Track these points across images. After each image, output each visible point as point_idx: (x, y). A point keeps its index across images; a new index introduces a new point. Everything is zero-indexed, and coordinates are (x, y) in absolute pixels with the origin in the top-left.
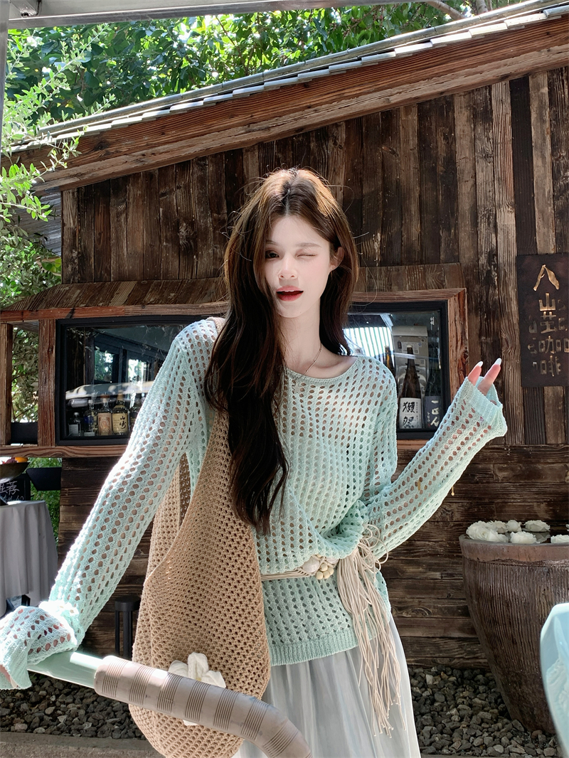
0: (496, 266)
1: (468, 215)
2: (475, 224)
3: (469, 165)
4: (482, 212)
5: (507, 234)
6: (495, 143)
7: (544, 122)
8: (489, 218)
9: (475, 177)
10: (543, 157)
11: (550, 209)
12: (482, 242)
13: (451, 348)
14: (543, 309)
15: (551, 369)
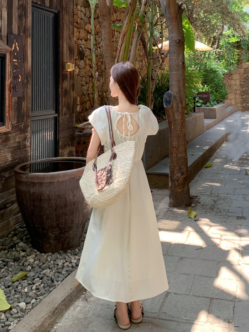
0: (1, 36)
5: (4, 21)
13: (7, 79)
14: (14, 61)
15: (15, 88)
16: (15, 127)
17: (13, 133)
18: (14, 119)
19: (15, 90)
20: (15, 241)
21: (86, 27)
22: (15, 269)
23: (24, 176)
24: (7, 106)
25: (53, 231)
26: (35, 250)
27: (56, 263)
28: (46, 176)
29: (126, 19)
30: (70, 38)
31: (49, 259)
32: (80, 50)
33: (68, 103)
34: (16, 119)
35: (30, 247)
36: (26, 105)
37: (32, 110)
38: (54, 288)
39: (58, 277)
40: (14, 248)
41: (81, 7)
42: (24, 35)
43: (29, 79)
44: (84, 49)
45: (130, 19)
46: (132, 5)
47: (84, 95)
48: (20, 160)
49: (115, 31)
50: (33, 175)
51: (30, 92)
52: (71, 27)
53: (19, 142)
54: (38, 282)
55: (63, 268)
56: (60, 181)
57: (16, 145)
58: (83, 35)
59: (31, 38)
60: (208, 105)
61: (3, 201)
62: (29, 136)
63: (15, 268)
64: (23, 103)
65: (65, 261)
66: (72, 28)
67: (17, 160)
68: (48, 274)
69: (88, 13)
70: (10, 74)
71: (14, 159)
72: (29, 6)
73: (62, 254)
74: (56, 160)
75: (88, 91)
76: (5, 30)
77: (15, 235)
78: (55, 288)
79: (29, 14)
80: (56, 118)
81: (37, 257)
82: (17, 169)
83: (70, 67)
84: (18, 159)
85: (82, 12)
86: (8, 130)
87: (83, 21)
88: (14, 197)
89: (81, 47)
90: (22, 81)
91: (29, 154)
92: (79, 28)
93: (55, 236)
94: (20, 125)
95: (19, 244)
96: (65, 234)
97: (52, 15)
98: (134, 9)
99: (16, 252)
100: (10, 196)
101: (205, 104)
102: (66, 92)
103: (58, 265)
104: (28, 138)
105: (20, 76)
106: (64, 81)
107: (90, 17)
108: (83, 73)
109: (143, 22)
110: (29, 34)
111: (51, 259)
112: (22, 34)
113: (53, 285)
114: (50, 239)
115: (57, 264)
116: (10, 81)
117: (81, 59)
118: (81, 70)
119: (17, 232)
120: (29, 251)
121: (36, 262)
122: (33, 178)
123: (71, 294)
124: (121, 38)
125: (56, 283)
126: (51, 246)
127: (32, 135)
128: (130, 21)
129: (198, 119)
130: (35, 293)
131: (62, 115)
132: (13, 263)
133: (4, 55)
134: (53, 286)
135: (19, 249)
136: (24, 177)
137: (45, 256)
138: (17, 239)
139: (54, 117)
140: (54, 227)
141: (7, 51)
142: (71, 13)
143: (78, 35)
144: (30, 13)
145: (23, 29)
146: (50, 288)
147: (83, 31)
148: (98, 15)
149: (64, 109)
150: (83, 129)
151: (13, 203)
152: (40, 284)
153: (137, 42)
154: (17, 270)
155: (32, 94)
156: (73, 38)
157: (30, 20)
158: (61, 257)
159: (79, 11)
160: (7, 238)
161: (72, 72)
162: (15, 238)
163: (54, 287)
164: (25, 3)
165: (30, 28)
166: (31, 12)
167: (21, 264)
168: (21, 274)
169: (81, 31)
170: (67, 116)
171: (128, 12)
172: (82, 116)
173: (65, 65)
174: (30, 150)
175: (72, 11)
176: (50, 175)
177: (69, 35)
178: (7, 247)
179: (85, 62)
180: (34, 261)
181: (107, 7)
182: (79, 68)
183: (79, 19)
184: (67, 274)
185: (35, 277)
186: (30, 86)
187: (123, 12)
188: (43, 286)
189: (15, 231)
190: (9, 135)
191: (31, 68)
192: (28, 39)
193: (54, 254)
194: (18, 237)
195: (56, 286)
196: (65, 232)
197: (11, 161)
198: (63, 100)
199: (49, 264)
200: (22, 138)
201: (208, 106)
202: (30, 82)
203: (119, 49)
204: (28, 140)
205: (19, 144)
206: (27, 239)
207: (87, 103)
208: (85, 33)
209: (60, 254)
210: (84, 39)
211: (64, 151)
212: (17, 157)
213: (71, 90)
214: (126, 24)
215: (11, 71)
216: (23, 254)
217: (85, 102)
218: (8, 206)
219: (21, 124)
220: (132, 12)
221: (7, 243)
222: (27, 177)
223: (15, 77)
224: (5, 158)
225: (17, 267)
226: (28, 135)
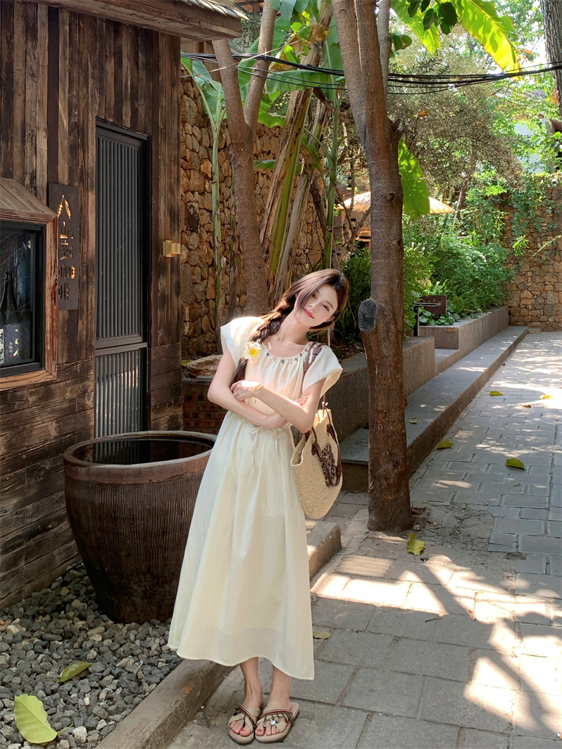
0: (35, 188)
1: (19, 131)
2: (23, 142)
3: (21, 80)
4: (28, 132)
5: (42, 157)
6: (38, 63)
7: (65, 58)
8: (32, 139)
9: (25, 92)
10: (64, 92)
11: (66, 143)
12: (27, 162)
13: (47, 275)
14: (62, 237)
15: (63, 293)
16: (64, 369)
17: (60, 382)
18: (63, 354)
19: (63, 296)
20: (65, 597)
21: (202, 166)
22: (65, 656)
23: (83, 470)
24: (49, 329)
25: (141, 580)
26: (105, 617)
27: (146, 644)
28: (126, 472)
29: (283, 152)
30: (172, 191)
31: (132, 637)
32: (190, 213)
33: (167, 319)
34: (66, 354)
35: (94, 611)
36: (85, 326)
37: (98, 336)
38: (143, 699)
39: (150, 674)
40: (62, 612)
41: (192, 127)
42: (81, 184)
43: (91, 274)
44: (198, 211)
45: (291, 149)
46: (296, 122)
47: (199, 303)
48: (74, 435)
49: (260, 174)
50: (100, 468)
51: (93, 300)
52: (174, 168)
53: (72, 400)
54: (110, 684)
55: (159, 656)
56: (155, 481)
57: (65, 405)
58: (197, 183)
59: (94, 192)
60: (443, 321)
61: (42, 516)
62: (92, 387)
63: (66, 653)
64: (80, 323)
65: (163, 640)
66: (176, 170)
67: (68, 436)
68: (131, 667)
69: (206, 138)
70: (53, 264)
71: (61, 434)
72: (90, 126)
73: (157, 626)
74: (145, 437)
75: (206, 294)
76: (43, 176)
77: (64, 584)
78: (146, 697)
79: (90, 142)
80: (143, 351)
81: (108, 632)
82: (68, 455)
83: (173, 249)
84: (69, 434)
85: (195, 136)
86: (50, 378)
87: (195, 154)
88: (61, 509)
89: (192, 206)
90: (79, 277)
91: (92, 423)
92: (189, 170)
93: (143, 591)
94: (73, 365)
95: (73, 603)
96: (163, 587)
97: (137, 143)
98: (299, 130)
99: (67, 621)
100: (55, 506)
101: (436, 319)
102: (164, 299)
103: (149, 648)
104: (89, 391)
105: (74, 269)
106: (159, 277)
107: (211, 147)
108: (197, 259)
109: (316, 157)
110: (92, 182)
111: (136, 636)
112: (76, 184)
113: (140, 691)
114: (133, 596)
115: (147, 646)
116: (54, 279)
117: (192, 231)
118: (192, 252)
119: (67, 578)
120: (91, 619)
121: (106, 642)
122: (100, 474)
123: (176, 711)
124: (272, 188)
125: (145, 687)
126: (136, 609)
127: (98, 385)
128: (291, 155)
129: (423, 351)
130: (105, 707)
131: (157, 345)
132: (61, 643)
133: (42, 228)
134: (141, 693)
135: (73, 613)
136: (82, 472)
137: (125, 630)
138: (69, 593)
139: (140, 349)
140: (142, 572)
141: (47, 218)
142: (173, 141)
143: (187, 183)
144: (92, 140)
145: (79, 174)
146: (134, 697)
147: (197, 175)
148: (226, 143)
149: (161, 333)
150: (198, 372)
151: (60, 520)
152: (114, 688)
153: (303, 196)
154: (68, 657)
155: (98, 303)
156: (178, 189)
157: (93, 156)
158: (155, 632)
159: (188, 136)
160: (49, 590)
161: (176, 259)
162: (64, 591)
163: (143, 696)
164: (83, 121)
165: (93, 171)
166: (94, 140)
167: (76, 645)
168: (76, 667)
169: (192, 175)
170: (166, 346)
171: (287, 136)
172: (193, 343)
173: (162, 245)
174: (93, 415)
175: (176, 136)
176: (134, 469)
177: (171, 185)
178: (49, 610)
179: (200, 237)
180: (103, 640)
181: (245, 128)
182: (188, 249)
183: (188, 150)
184: (168, 669)
185: (104, 674)
186: (93, 288)
187: (275, 136)
188: (121, 693)
189: (63, 576)
190: (53, 386)
191: (94, 252)
192: (90, 194)
193: (141, 625)
194: (70, 589)
195: (147, 694)
196: (163, 582)
197: (56, 438)
198: (158, 315)
199: (133, 645)
200: (77, 391)
201: (443, 324)
202: (94, 280)
203: (269, 212)
204: (89, 396)
205: (72, 404)
206: (88, 592)
207: (204, 319)
208: (199, 178)
209: (155, 626)
210: (198, 191)
211: (160, 415)
212: (69, 429)
213: (174, 295)
214: (282, 161)
215: (55, 260)
216: (80, 624)
217: (200, 316)
218: (50, 526)
219: (76, 364)
220: (294, 136)
221: (48, 600)
222: (88, 473)
223: (64, 271)
224: (44, 432)
225: (68, 651)
226: (89, 386)
